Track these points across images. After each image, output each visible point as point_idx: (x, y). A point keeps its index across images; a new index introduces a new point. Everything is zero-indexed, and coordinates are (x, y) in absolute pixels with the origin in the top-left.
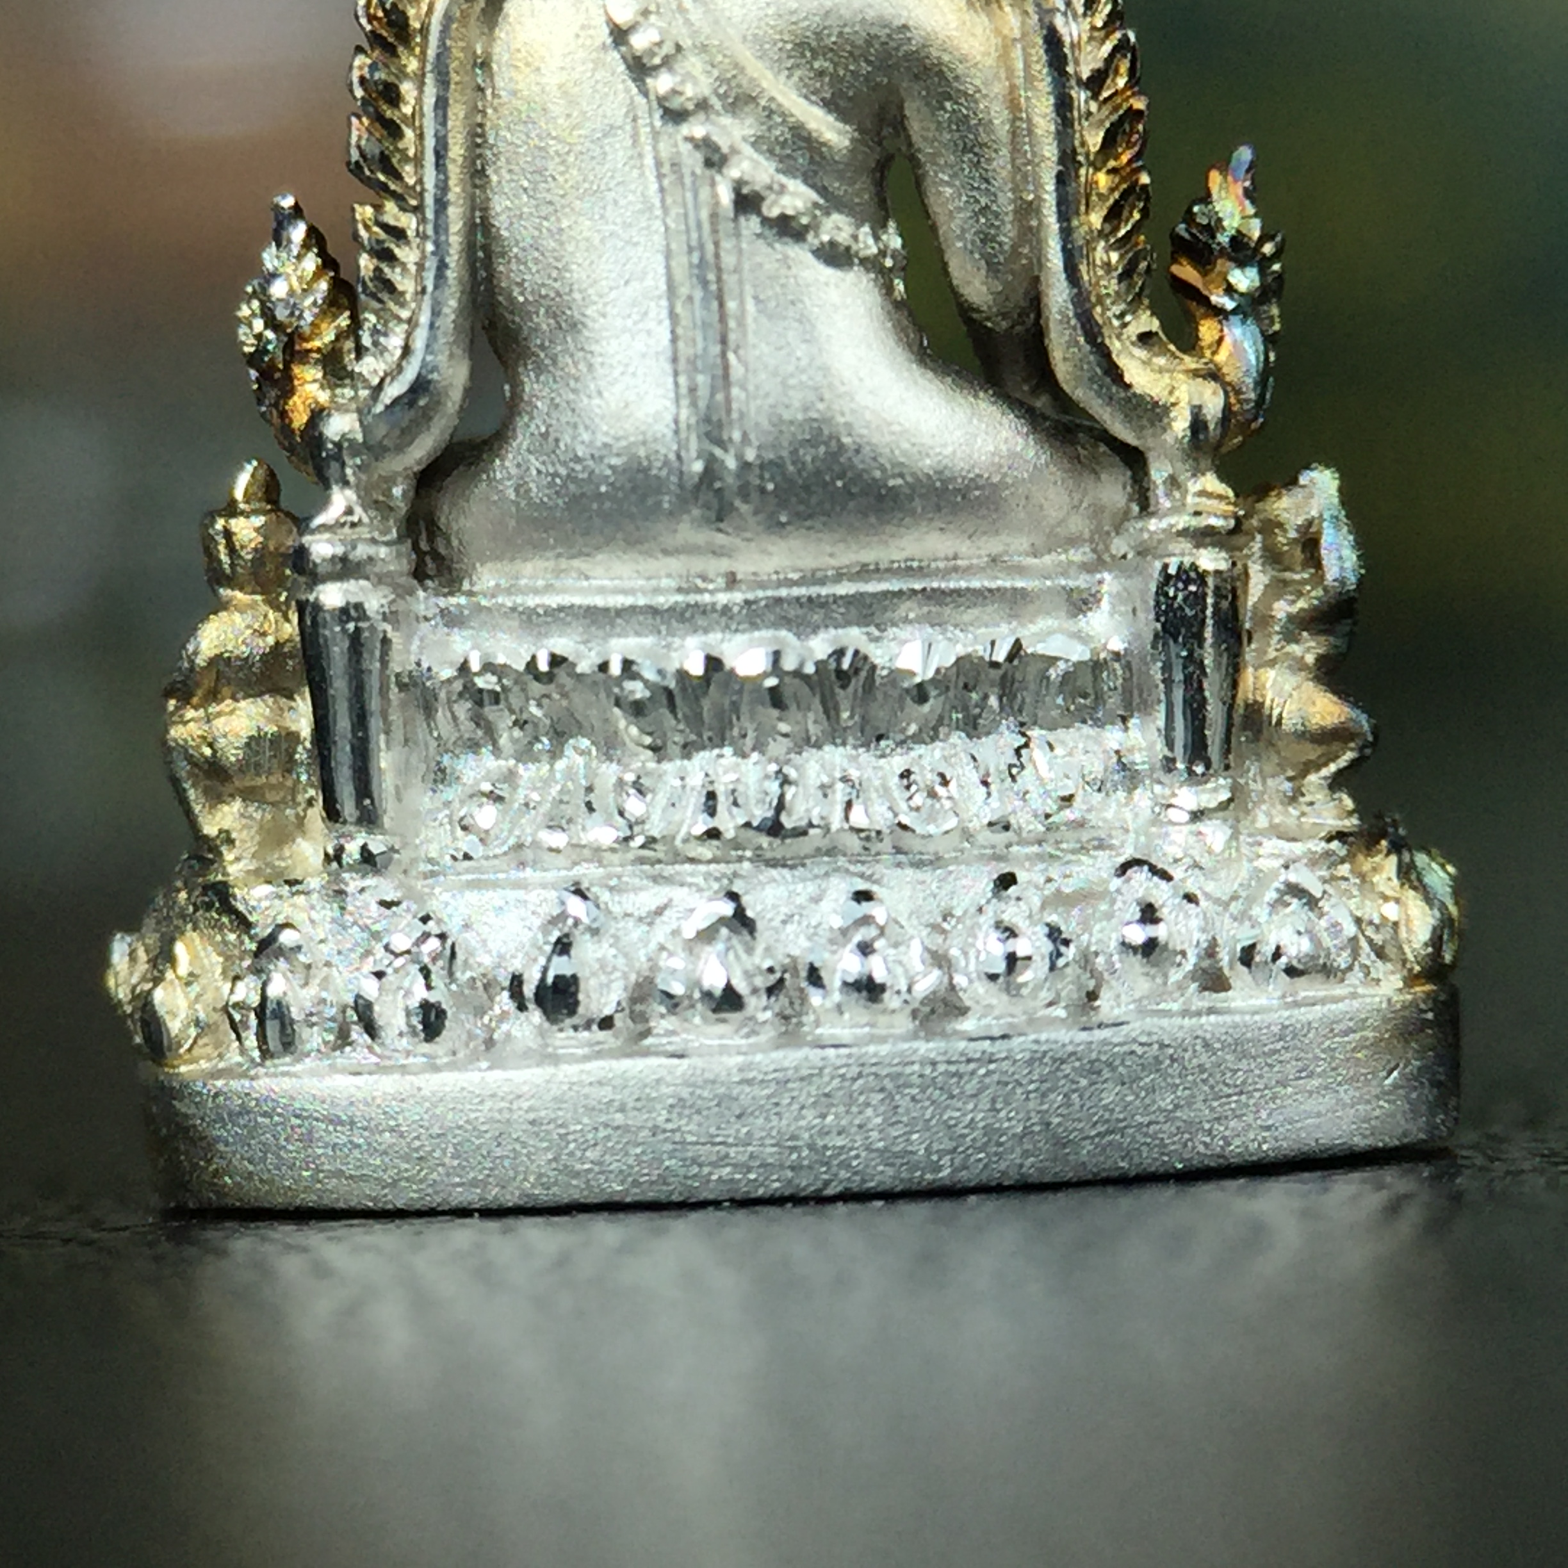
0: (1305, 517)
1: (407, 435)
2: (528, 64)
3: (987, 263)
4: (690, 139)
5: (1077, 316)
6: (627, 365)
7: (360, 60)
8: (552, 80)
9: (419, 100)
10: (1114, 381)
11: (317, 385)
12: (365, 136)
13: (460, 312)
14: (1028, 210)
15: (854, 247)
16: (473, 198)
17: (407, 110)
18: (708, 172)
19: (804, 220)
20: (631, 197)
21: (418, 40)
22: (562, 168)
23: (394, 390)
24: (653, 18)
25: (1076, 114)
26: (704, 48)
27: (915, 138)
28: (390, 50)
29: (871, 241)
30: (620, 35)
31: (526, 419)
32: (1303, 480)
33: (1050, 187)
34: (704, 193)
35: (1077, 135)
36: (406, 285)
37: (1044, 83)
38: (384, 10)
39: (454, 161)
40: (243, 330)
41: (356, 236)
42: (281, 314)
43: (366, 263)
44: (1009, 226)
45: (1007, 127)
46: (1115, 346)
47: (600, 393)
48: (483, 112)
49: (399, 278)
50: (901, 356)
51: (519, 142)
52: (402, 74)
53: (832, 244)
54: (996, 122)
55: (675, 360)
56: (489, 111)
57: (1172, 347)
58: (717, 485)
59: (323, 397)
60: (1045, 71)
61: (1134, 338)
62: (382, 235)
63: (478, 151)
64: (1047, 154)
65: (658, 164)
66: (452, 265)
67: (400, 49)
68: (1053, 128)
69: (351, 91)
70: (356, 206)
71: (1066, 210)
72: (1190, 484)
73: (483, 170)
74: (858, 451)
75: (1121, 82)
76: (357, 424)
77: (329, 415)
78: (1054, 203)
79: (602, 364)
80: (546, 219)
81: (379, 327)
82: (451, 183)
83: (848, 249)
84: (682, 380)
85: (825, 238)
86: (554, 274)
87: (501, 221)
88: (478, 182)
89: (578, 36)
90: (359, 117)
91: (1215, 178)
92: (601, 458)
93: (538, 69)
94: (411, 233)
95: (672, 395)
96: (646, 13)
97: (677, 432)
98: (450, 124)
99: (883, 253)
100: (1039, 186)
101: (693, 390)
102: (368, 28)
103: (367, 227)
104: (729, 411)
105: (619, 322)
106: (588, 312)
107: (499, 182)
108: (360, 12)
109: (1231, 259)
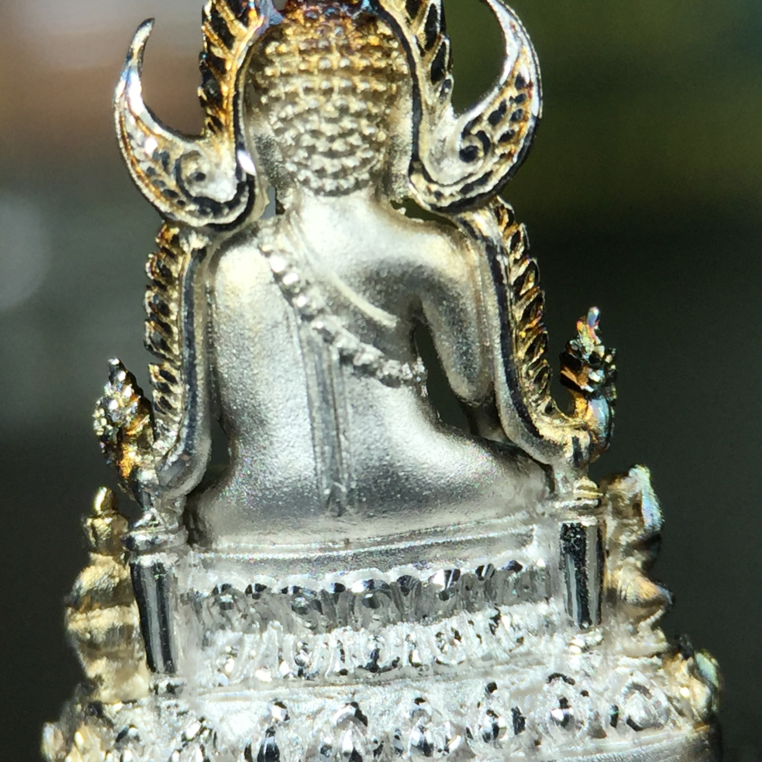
0: (633, 493)
1: (180, 480)
2: (233, 293)
3: (468, 378)
4: (315, 329)
5: (515, 404)
6: (289, 442)
7: (148, 294)
8: (246, 300)
9: (179, 312)
10: (534, 435)
11: (134, 453)
12: (153, 331)
13: (205, 418)
14: (487, 351)
15: (401, 377)
16: (208, 359)
17: (173, 317)
18: (326, 345)
19: (375, 366)
20: (287, 357)
21: (177, 282)
22: (252, 344)
23: (173, 458)
24: (294, 269)
25: (509, 303)
26: (321, 283)
27: (428, 318)
28: (163, 288)
29: (409, 371)
30: (278, 277)
31: (240, 467)
32: (631, 474)
33: (498, 341)
34: (325, 355)
35: (510, 314)
36: (177, 405)
37: (492, 290)
38: (159, 269)
39: (198, 343)
40: (96, 423)
41: (151, 382)
42: (115, 419)
43: (156, 395)
44: (478, 360)
45: (475, 311)
46: (534, 417)
47: (276, 456)
48: (211, 315)
49: (173, 401)
50: (427, 427)
51: (229, 331)
52: (170, 299)
53: (390, 376)
54: (469, 309)
55: (313, 439)
56: (215, 315)
57: (563, 415)
58: (338, 500)
59: (138, 459)
60: (493, 283)
61: (543, 411)
62: (164, 381)
63: (210, 335)
64: (495, 325)
65: (301, 341)
66: (200, 395)
67: (169, 287)
68: (497, 311)
69: (145, 310)
70: (150, 365)
71: (507, 351)
72: (574, 483)
73: (213, 344)
74: (407, 479)
75: (531, 285)
76: (155, 475)
77: (141, 471)
78: (500, 348)
79: (277, 441)
80: (245, 369)
81: (164, 426)
82: (197, 354)
83: (398, 377)
84: (317, 449)
85: (386, 373)
86: (251, 396)
87: (223, 371)
88: (210, 350)
89: (257, 278)
90: (149, 322)
91: (580, 326)
92: (279, 488)
93: (238, 295)
94: (178, 379)
95: (313, 456)
96: (290, 266)
97: (316, 475)
98: (195, 325)
99: (415, 376)
100: (492, 340)
101: (323, 453)
102: (152, 278)
103: (156, 377)
104: (342, 464)
105: (284, 420)
106: (269, 415)
107: (221, 351)
108: (147, 270)
109: (590, 367)
